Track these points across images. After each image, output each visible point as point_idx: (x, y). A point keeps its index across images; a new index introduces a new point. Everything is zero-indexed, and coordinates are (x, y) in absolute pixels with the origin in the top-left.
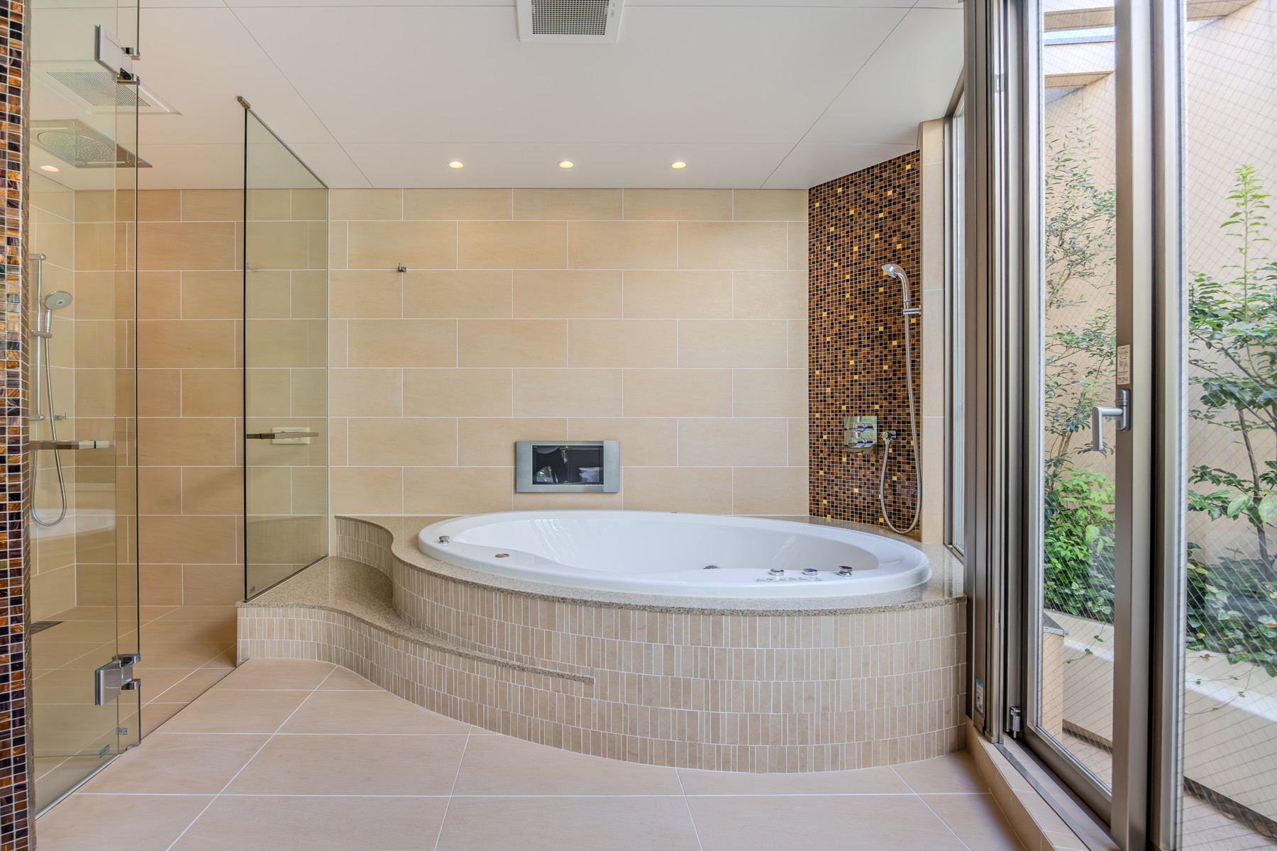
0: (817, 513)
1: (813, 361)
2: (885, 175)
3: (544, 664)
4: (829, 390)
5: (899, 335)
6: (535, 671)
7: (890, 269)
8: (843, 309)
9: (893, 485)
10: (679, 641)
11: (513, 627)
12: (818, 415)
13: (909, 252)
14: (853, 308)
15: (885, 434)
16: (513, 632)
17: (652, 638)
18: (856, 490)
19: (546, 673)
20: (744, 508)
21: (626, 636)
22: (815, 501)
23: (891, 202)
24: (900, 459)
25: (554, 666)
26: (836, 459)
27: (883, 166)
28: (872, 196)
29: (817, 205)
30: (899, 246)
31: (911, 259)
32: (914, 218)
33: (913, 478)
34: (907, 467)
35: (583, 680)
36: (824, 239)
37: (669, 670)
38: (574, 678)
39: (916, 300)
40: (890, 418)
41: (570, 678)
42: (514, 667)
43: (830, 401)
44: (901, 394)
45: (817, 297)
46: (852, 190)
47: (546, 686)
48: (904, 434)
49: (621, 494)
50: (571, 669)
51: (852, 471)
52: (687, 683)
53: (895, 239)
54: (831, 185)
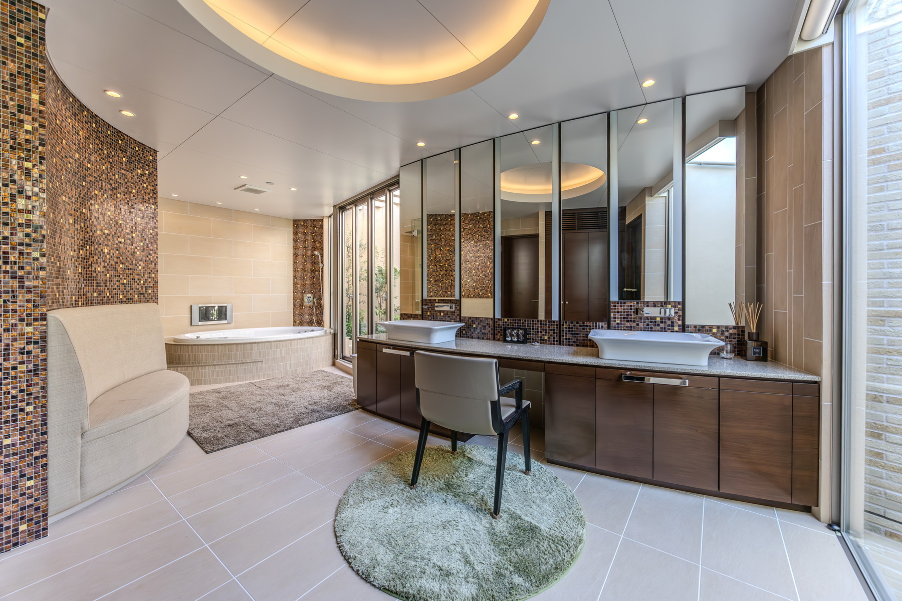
0: (295, 324)
1: (294, 276)
2: (315, 223)
3: (249, 360)
4: (299, 286)
5: (318, 271)
6: (247, 363)
7: (316, 253)
8: (304, 261)
9: (317, 314)
10: (283, 348)
11: (240, 353)
12: (296, 294)
13: (320, 247)
14: (306, 261)
15: (315, 299)
16: (240, 354)
17: (277, 348)
18: (307, 317)
19: (250, 362)
20: (274, 325)
21: (271, 348)
22: (295, 322)
23: (316, 232)
24: (318, 306)
25: (252, 360)
26: (301, 307)
27: (314, 220)
28: (312, 229)
29: (295, 226)
30: (318, 245)
31: (321, 250)
32: (322, 238)
33: (322, 313)
34: (320, 309)
35: (261, 361)
36: (298, 237)
37: (281, 355)
38: (258, 362)
39: (322, 263)
40: (316, 295)
41: (257, 362)
42: (241, 363)
43: (299, 289)
44: (319, 288)
45: (296, 256)
46: (305, 224)
47: (250, 366)
48: (319, 299)
49: (233, 324)
50: (257, 359)
51: (306, 311)
52: (285, 357)
53: (317, 243)
54: (300, 221)
